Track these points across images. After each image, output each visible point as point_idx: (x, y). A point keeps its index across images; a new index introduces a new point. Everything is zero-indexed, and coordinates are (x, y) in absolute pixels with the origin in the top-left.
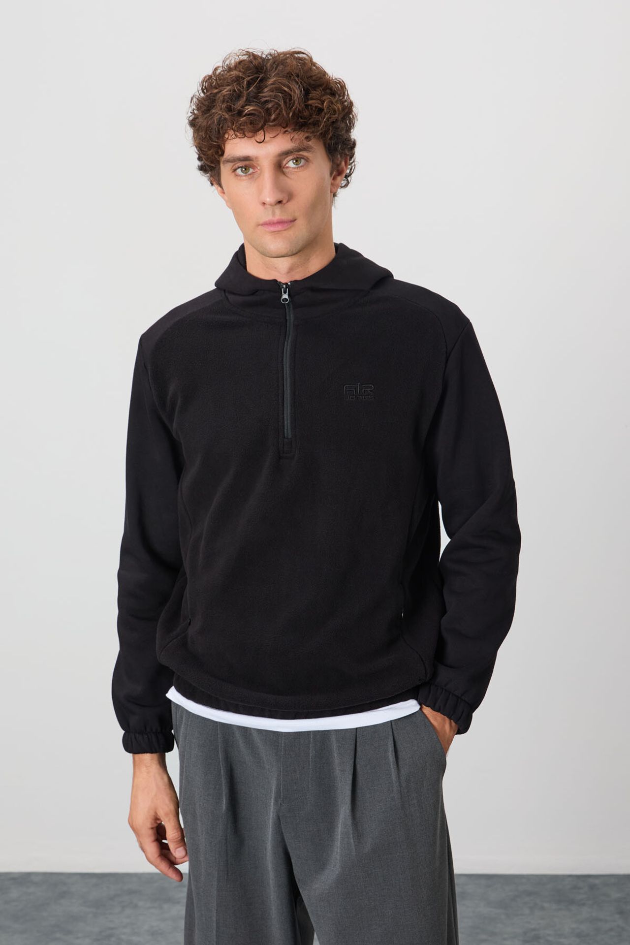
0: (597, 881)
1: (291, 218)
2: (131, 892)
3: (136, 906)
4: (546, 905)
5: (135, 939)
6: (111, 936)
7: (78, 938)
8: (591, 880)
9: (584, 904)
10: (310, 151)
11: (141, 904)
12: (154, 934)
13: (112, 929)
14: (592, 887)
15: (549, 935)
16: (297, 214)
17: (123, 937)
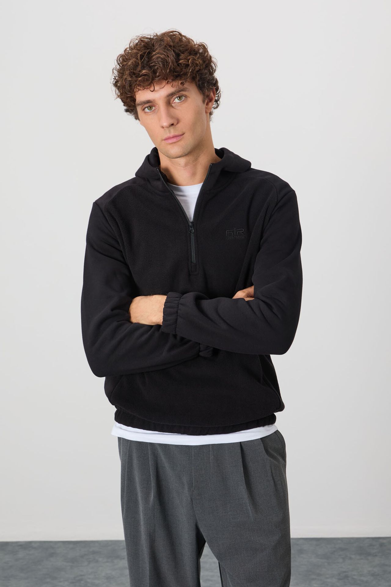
0: (385, 541)
1: (181, 133)
2: (94, 553)
3: (97, 561)
4: (353, 556)
5: (97, 582)
6: (81, 580)
7: (60, 582)
8: (381, 540)
9: (376, 556)
10: (186, 91)
11: (100, 559)
12: (109, 578)
13: (82, 575)
14: (382, 545)
15: (354, 575)
16: (184, 130)
17: (89, 580)
